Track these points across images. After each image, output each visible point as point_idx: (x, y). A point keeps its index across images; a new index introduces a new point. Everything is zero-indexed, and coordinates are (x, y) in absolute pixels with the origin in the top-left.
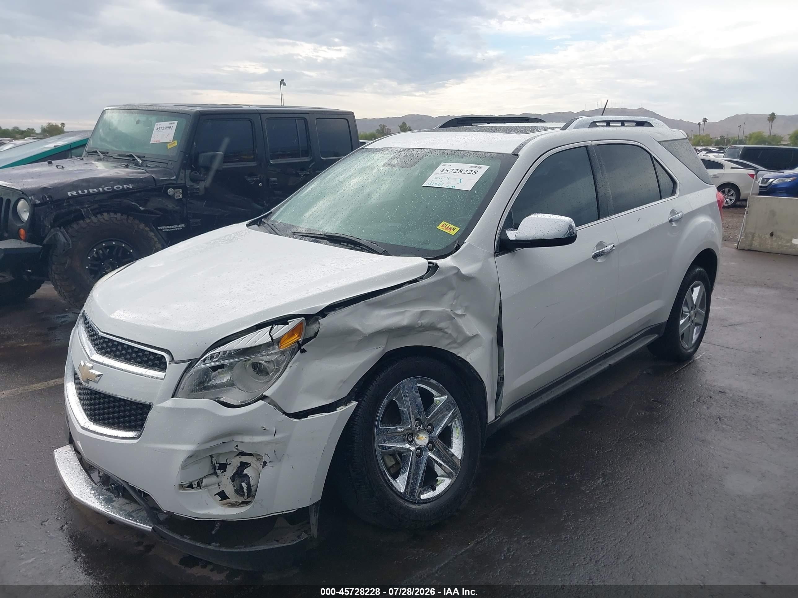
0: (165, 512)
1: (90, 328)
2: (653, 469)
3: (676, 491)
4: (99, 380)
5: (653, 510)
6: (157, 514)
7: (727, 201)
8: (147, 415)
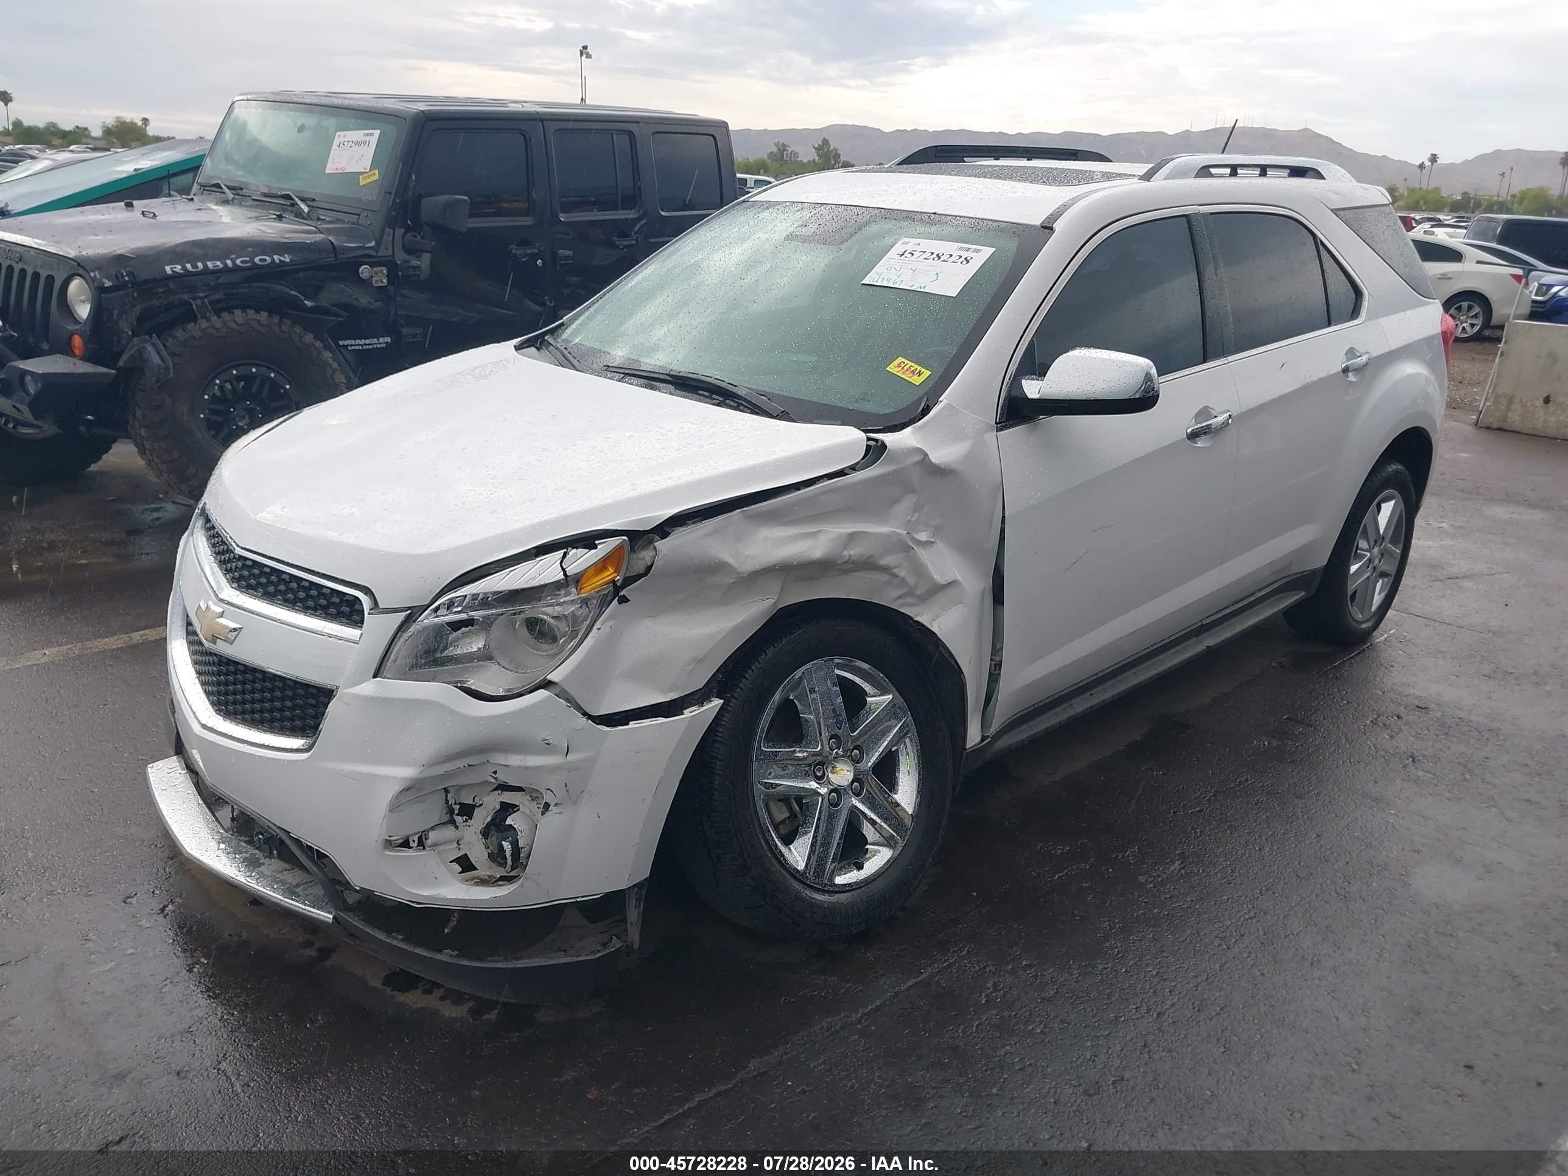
0: (358, 888)
1: (217, 537)
2: (1278, 848)
3: (1319, 892)
4: (236, 637)
5: (1273, 925)
6: (342, 891)
7: (1464, 328)
8: (326, 709)
